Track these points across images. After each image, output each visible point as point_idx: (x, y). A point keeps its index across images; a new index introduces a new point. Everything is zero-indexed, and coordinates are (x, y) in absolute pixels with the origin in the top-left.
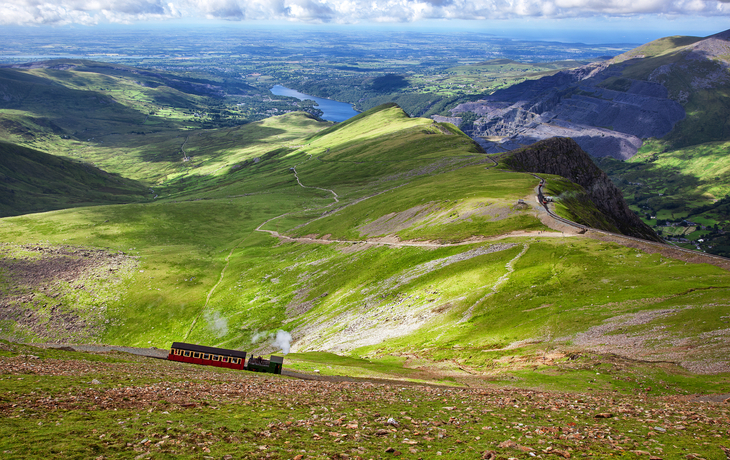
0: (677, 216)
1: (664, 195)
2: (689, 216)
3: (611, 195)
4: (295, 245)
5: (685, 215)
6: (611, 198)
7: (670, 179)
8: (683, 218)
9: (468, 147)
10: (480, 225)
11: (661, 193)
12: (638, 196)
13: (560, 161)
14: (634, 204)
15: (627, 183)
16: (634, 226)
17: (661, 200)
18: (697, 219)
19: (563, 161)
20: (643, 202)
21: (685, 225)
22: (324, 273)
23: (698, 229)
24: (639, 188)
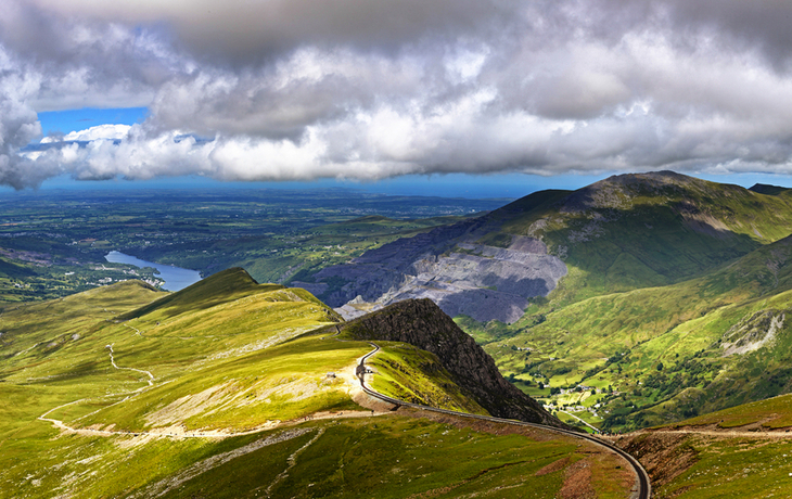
0: (572, 381)
1: (556, 359)
2: (583, 380)
3: (481, 363)
4: (74, 438)
5: (578, 378)
6: (480, 367)
7: (559, 341)
8: (577, 383)
9: (318, 316)
10: (279, 407)
11: (552, 357)
12: (529, 362)
13: (416, 326)
14: (524, 372)
15: (516, 349)
16: (511, 397)
17: (553, 366)
18: (590, 382)
19: (421, 326)
20: (534, 369)
21: (580, 390)
22: (93, 473)
23: (593, 393)
24: (529, 354)
